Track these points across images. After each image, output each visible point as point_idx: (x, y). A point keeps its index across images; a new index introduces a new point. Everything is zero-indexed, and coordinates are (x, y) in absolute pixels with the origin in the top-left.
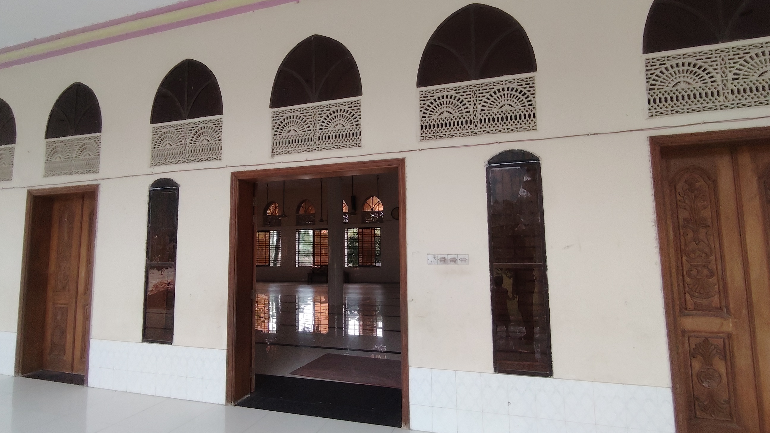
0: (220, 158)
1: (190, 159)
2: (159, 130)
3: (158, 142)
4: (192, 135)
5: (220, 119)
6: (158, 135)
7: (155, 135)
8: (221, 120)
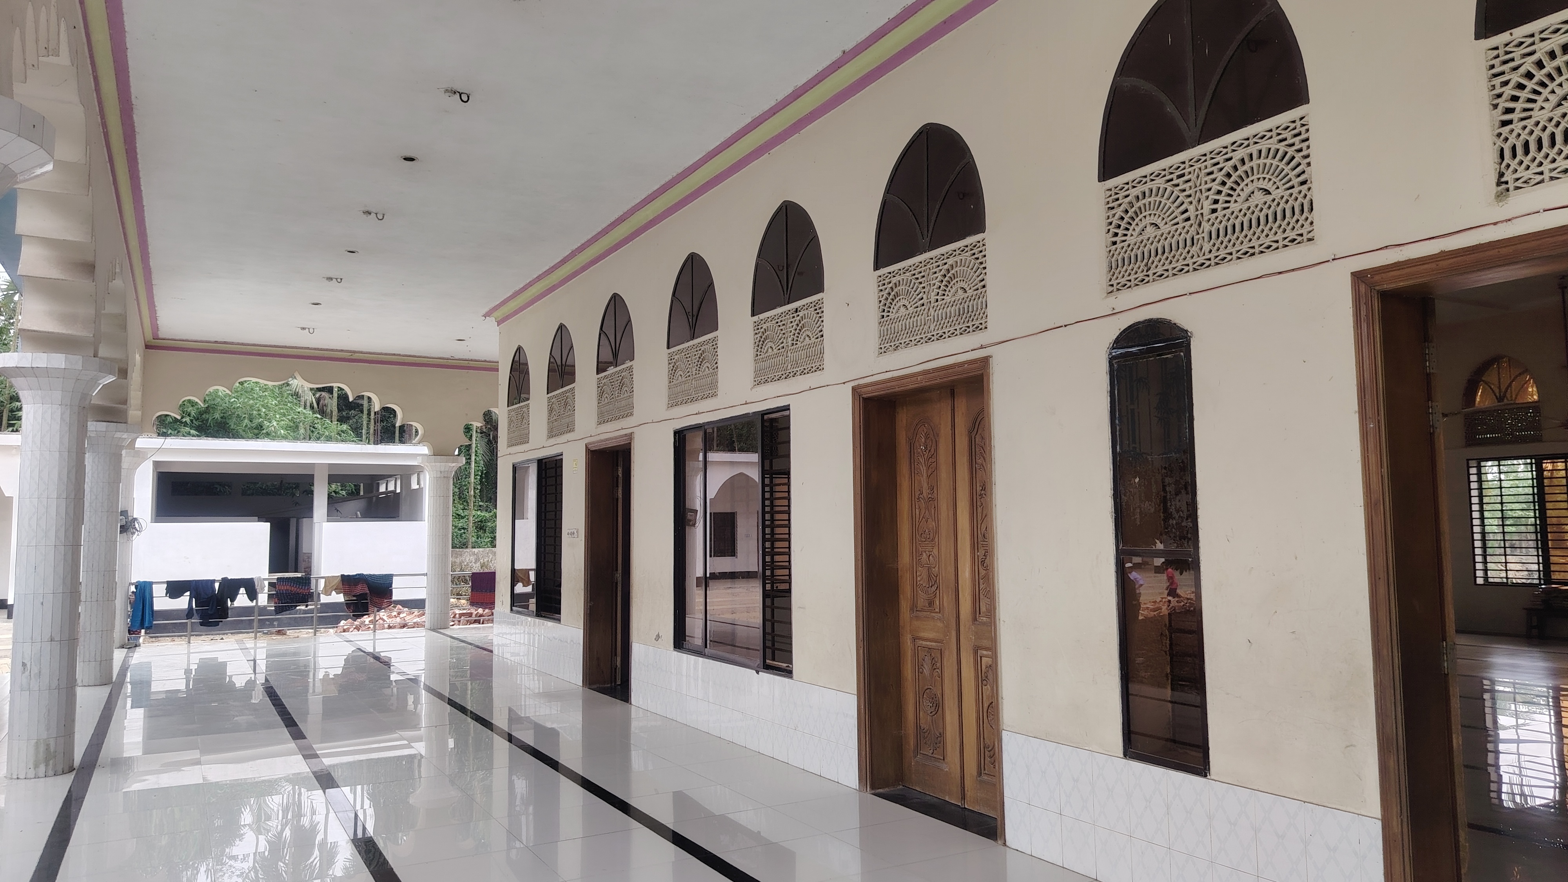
0: (1310, 236)
1: (1216, 257)
2: (1122, 194)
3: (1123, 224)
4: (1216, 187)
5: (1301, 119)
6: (1122, 208)
7: (1113, 208)
8: (1302, 122)
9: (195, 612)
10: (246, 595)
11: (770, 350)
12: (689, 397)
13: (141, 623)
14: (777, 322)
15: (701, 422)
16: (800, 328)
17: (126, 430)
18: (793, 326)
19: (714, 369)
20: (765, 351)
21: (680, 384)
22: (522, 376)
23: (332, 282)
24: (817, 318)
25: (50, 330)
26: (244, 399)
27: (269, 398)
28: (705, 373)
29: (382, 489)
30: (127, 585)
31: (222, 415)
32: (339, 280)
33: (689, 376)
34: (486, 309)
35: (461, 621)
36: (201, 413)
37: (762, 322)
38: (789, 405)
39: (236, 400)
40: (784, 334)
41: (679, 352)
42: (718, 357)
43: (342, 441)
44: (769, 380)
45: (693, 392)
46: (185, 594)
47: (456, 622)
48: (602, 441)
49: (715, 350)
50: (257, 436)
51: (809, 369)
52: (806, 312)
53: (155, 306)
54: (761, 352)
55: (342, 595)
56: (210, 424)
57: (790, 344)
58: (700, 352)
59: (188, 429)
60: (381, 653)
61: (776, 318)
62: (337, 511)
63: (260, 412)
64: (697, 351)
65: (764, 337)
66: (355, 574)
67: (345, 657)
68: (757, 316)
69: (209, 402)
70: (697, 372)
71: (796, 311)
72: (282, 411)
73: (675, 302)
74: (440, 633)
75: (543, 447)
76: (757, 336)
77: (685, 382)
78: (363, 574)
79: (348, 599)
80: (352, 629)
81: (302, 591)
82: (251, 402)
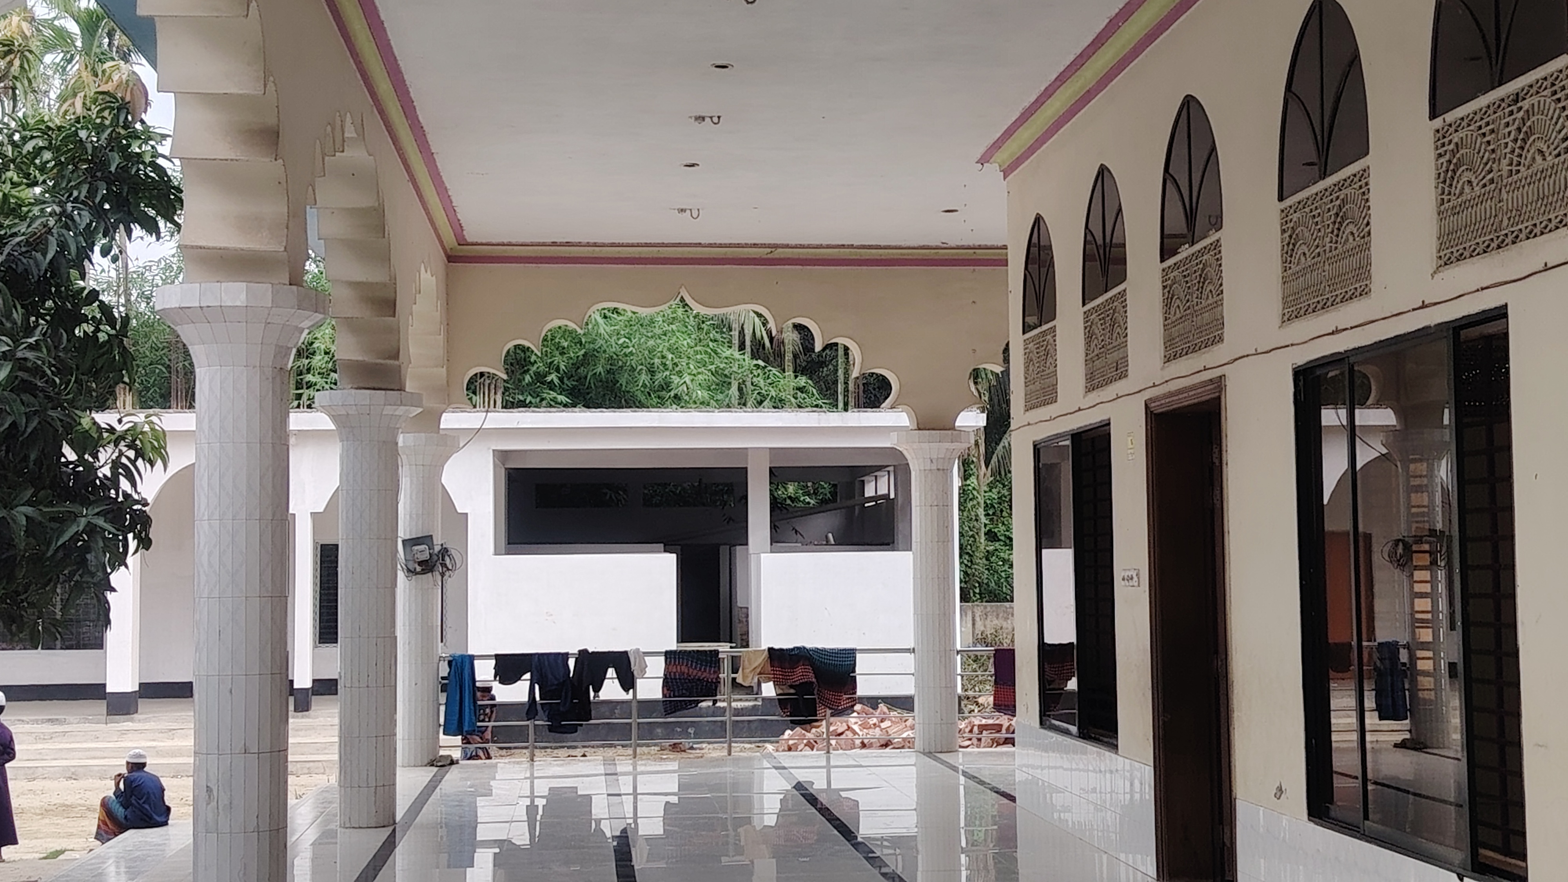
9: (539, 708)
10: (616, 681)
11: (1467, 189)
12: (1319, 298)
13: (458, 725)
14: (1480, 128)
15: (1342, 350)
16: (1524, 135)
17: (399, 402)
18: (1510, 133)
19: (1363, 237)
20: (1457, 192)
21: (1304, 272)
22: (1044, 270)
23: (703, 123)
24: (1558, 111)
25: (223, 245)
26: (640, 339)
27: (678, 334)
28: (1348, 246)
29: (869, 492)
30: (436, 659)
31: (609, 367)
32: (715, 120)
33: (1319, 254)
34: (982, 150)
35: (983, 740)
36: (577, 365)
37: (1452, 130)
38: (1506, 306)
39: (627, 340)
40: (1493, 151)
41: (1301, 206)
42: (1371, 212)
43: (800, 407)
44: (1467, 254)
45: (1327, 288)
46: (524, 677)
47: (975, 741)
48: (1171, 394)
49: (1366, 197)
50: (661, 404)
51: (1543, 225)
52: (1535, 100)
53: (446, 189)
54: (1449, 194)
55: (771, 683)
56: (590, 383)
57: (1505, 173)
58: (1338, 202)
59: (553, 394)
60: (842, 793)
61: (1477, 117)
62: (796, 532)
63: (664, 361)
64: (1332, 201)
65: (1455, 161)
66: (791, 646)
67: (782, 796)
68: (1441, 118)
69: (587, 346)
70: (1334, 246)
71: (1516, 101)
72: (699, 357)
73: (1293, 106)
74: (937, 759)
75: (1080, 410)
76: (1442, 160)
77: (1312, 268)
78: (804, 648)
79: (780, 692)
80: (802, 745)
81: (707, 675)
82: (651, 343)
